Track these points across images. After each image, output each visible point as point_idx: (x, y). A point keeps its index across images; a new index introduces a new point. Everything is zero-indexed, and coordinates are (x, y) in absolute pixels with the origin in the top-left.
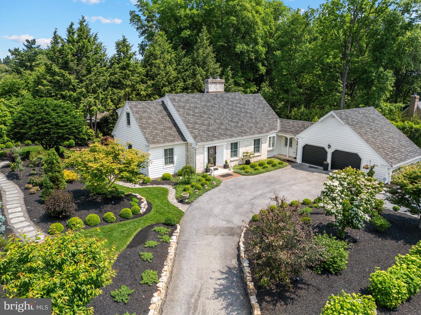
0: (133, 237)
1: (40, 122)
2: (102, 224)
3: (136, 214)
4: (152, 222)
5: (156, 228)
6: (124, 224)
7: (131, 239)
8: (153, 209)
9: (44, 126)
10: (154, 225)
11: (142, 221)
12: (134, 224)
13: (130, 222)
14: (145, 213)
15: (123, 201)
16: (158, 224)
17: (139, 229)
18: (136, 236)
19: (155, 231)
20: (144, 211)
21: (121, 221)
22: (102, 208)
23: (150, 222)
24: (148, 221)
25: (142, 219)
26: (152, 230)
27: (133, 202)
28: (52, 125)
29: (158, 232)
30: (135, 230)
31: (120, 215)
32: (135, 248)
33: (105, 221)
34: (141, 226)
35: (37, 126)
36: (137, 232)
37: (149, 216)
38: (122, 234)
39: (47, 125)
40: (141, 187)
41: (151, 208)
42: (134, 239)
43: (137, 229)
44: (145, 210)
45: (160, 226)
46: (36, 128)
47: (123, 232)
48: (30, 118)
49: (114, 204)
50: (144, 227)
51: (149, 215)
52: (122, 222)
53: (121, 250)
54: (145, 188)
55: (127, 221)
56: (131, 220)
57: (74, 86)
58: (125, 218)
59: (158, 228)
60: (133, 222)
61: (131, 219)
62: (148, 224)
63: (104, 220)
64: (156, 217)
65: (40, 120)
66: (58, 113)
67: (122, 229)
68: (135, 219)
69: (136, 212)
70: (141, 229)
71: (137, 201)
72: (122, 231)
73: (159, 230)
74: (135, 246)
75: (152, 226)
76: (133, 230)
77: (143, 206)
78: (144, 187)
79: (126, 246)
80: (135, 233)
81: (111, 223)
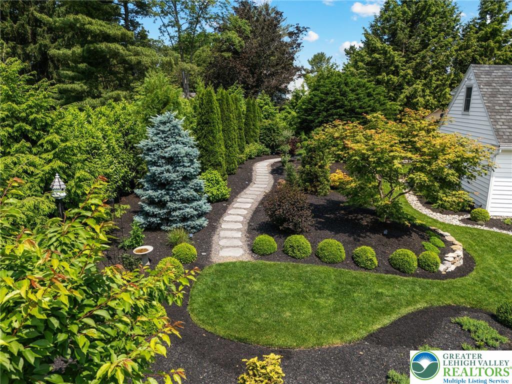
0: (394, 317)
1: (331, 106)
2: (347, 264)
3: (427, 270)
4: (462, 300)
5: (466, 320)
6: (390, 280)
7: (386, 321)
8: (474, 273)
9: (335, 111)
10: (465, 309)
11: (435, 290)
12: (413, 289)
13: (407, 281)
14: (450, 275)
15: (410, 235)
16: (475, 311)
17: (421, 305)
18: (405, 318)
19: (460, 325)
20: (450, 270)
21: (387, 272)
22: (362, 237)
23: (455, 297)
24: (450, 294)
25: (438, 284)
26: (453, 320)
27: (430, 245)
28: (345, 111)
29: (469, 331)
30: (408, 304)
31: (390, 261)
32: (384, 349)
33: (355, 262)
34: (428, 298)
35: (327, 111)
36: (410, 309)
37: (459, 284)
38: (373, 301)
39: (338, 110)
40: (464, 225)
41: (471, 270)
42: (394, 324)
43: (417, 302)
44: (452, 268)
45: (478, 318)
46: (325, 114)
47: (378, 295)
48: (322, 100)
49: (388, 236)
50: (436, 304)
51: (458, 282)
52: (389, 276)
53: (349, 338)
54: (471, 229)
55: (398, 277)
56: (411, 279)
57: (397, 67)
58: (399, 269)
59: (472, 321)
60: (414, 283)
61: (413, 275)
62: (449, 302)
63: (353, 258)
64: (476, 293)
65: (331, 103)
66: (357, 95)
67: (380, 291)
68: (421, 280)
69: (429, 266)
70: (425, 305)
71: (442, 245)
72: (377, 293)
73: (472, 328)
74: (389, 345)
75: (457, 310)
76: (404, 303)
77: (452, 259)
78: (469, 226)
79: (364, 333)
80: (405, 311)
81: (366, 269)
